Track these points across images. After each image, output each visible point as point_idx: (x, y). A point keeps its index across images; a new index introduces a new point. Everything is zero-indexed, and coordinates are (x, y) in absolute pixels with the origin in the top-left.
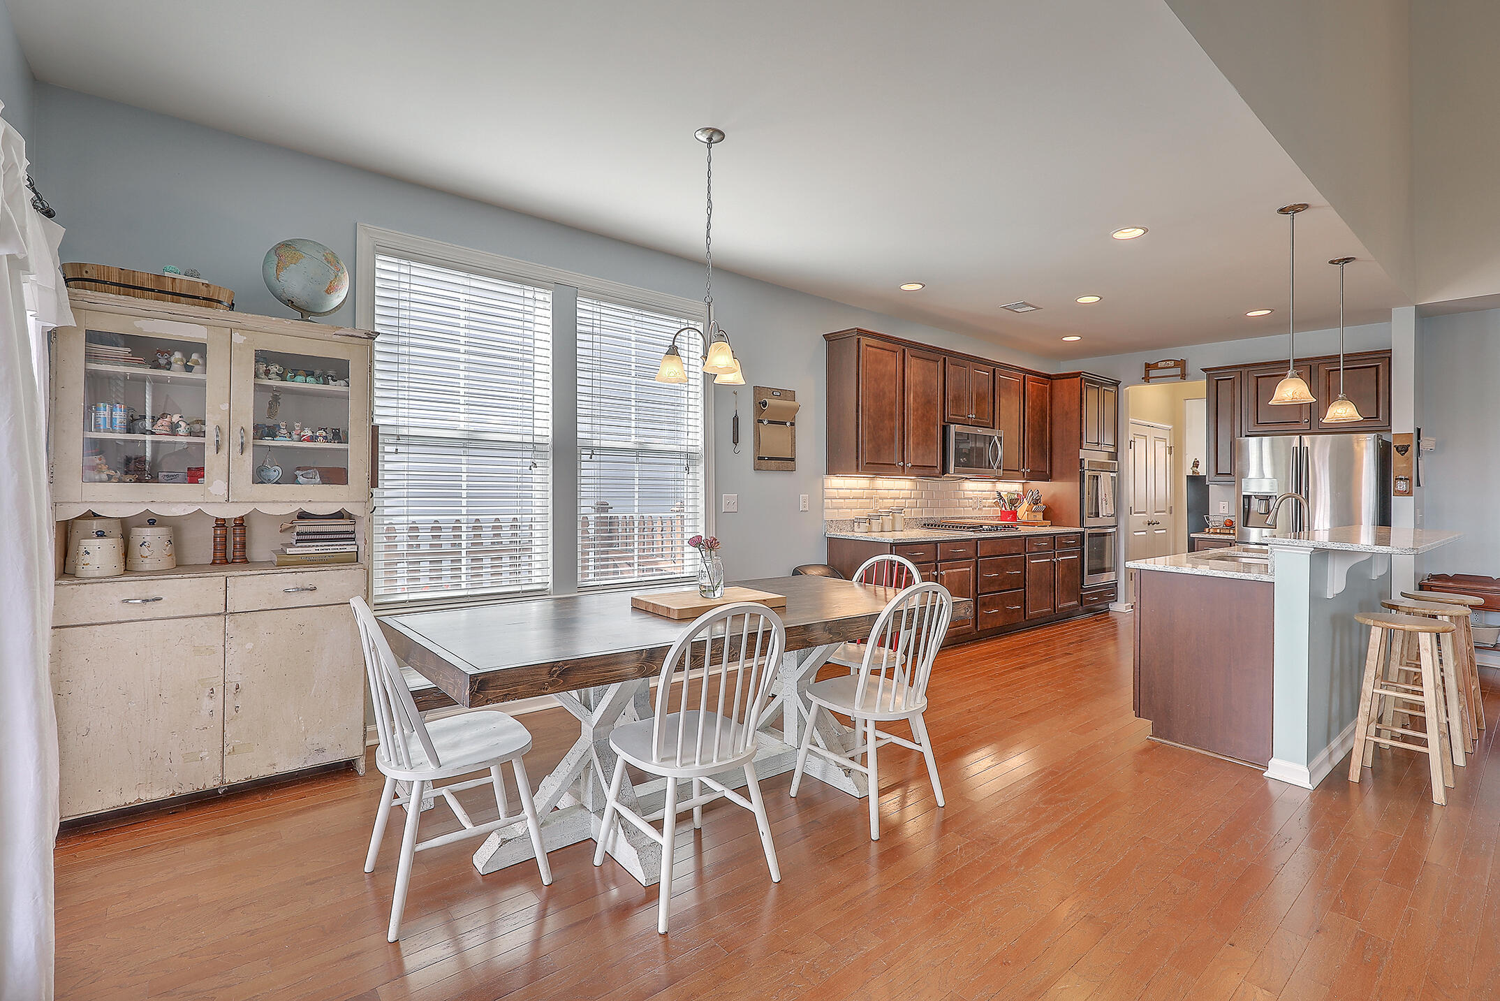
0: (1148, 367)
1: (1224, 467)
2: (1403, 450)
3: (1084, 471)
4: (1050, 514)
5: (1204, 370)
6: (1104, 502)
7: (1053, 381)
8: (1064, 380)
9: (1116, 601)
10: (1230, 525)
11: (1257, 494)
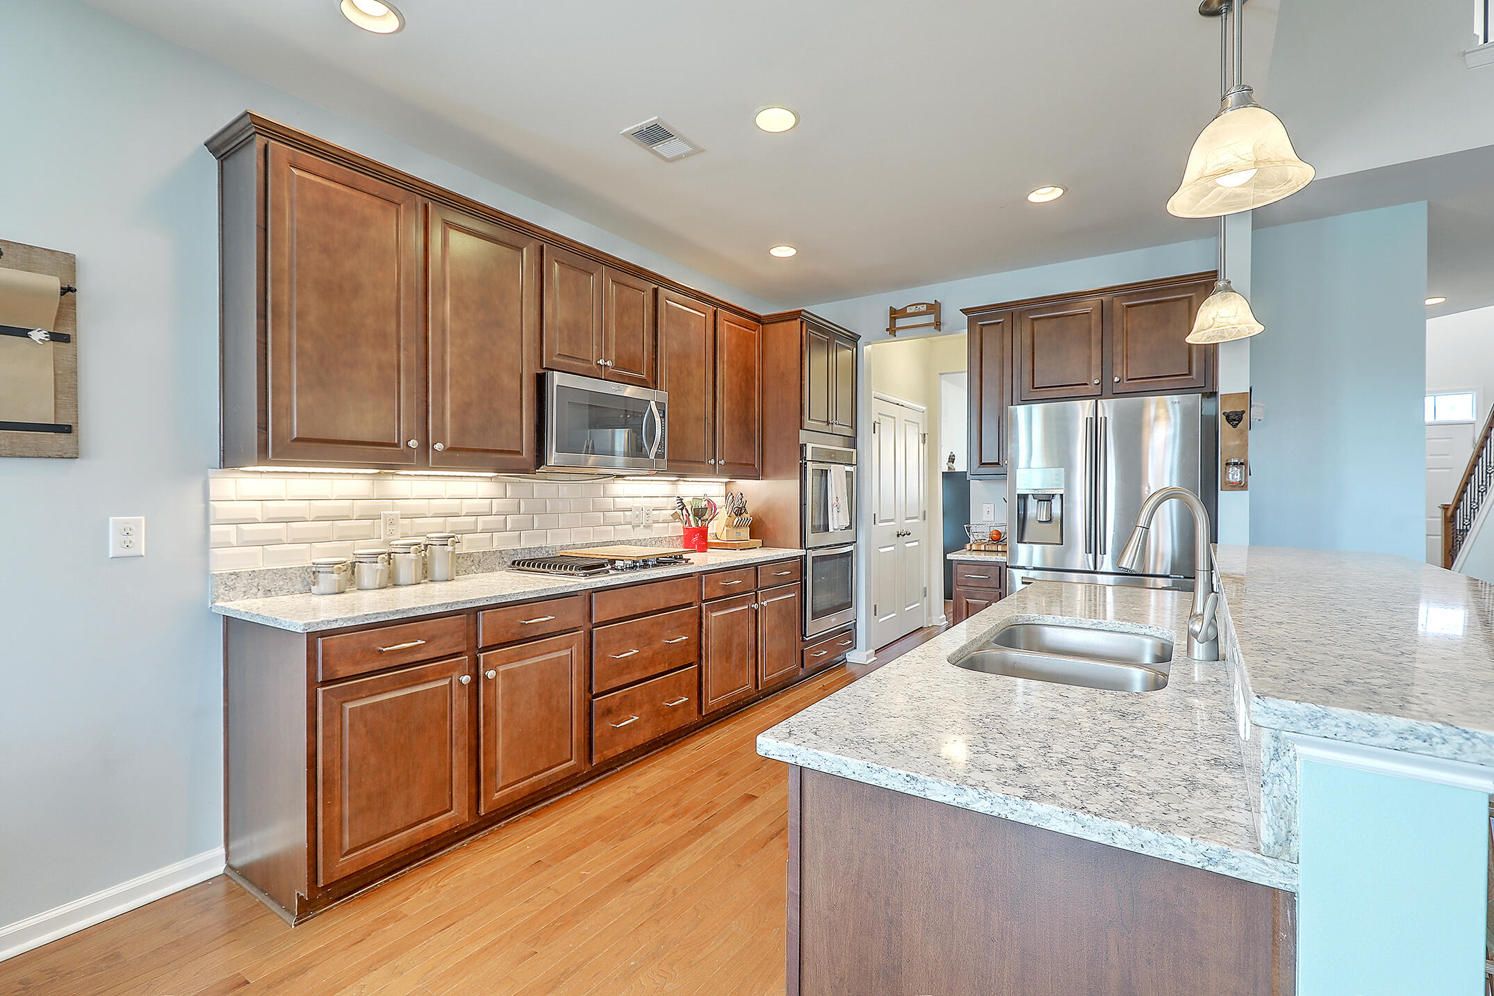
0: (895, 314)
1: (990, 455)
2: (1235, 419)
3: (806, 463)
4: (759, 530)
5: (965, 311)
6: (835, 509)
7: (765, 325)
8: (778, 324)
9: (855, 648)
10: (997, 538)
11: (1036, 492)
